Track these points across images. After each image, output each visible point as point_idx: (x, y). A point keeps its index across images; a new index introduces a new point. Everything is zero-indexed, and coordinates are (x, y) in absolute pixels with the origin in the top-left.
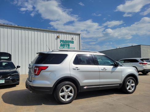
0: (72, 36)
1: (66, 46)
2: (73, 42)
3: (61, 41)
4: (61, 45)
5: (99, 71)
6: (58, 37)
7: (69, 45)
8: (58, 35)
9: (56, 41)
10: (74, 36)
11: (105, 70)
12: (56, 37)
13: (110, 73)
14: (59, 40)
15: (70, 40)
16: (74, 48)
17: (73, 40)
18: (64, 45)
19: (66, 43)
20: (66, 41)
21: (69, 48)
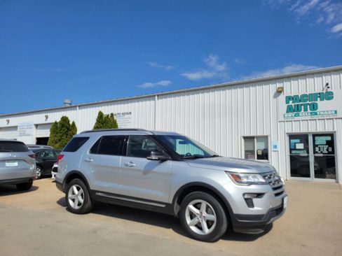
0: (327, 79)
1: (306, 110)
2: (328, 96)
3: (288, 99)
4: (289, 110)
6: (280, 91)
7: (314, 107)
8: (279, 85)
9: (273, 101)
10: (335, 77)
11: (131, 166)
12: (273, 91)
14: (282, 98)
15: (319, 90)
16: (336, 112)
17: (329, 90)
18: (298, 109)
19: (304, 101)
20: (304, 96)
21: (316, 114)
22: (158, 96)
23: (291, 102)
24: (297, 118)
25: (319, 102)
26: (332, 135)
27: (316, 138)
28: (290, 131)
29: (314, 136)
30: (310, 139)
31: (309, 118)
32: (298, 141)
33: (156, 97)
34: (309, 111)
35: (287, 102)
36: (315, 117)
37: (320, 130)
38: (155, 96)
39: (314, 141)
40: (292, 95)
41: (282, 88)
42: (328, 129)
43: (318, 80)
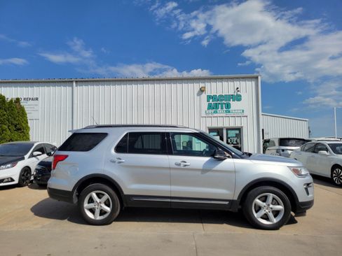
0: (237, 84)
1: (222, 108)
2: (238, 98)
3: (209, 97)
4: (210, 107)
5: (170, 168)
6: (202, 90)
7: (228, 106)
8: (202, 85)
9: (197, 98)
10: (243, 83)
11: (185, 166)
12: (197, 90)
13: (200, 172)
14: (204, 96)
15: (231, 93)
16: (243, 111)
17: (239, 93)
18: (216, 107)
19: (221, 101)
20: (221, 96)
21: (229, 112)
22: (76, 82)
23: (211, 100)
24: (215, 115)
25: (231, 102)
26: (239, 129)
27: (229, 132)
28: (210, 126)
29: (228, 129)
30: (225, 132)
31: (224, 115)
32: (216, 134)
33: (74, 83)
34: (225, 109)
35: (208, 101)
36: (229, 114)
37: (232, 125)
38: (72, 82)
39: (227, 134)
40: (212, 95)
41: (205, 87)
42: (238, 125)
43: (231, 84)
